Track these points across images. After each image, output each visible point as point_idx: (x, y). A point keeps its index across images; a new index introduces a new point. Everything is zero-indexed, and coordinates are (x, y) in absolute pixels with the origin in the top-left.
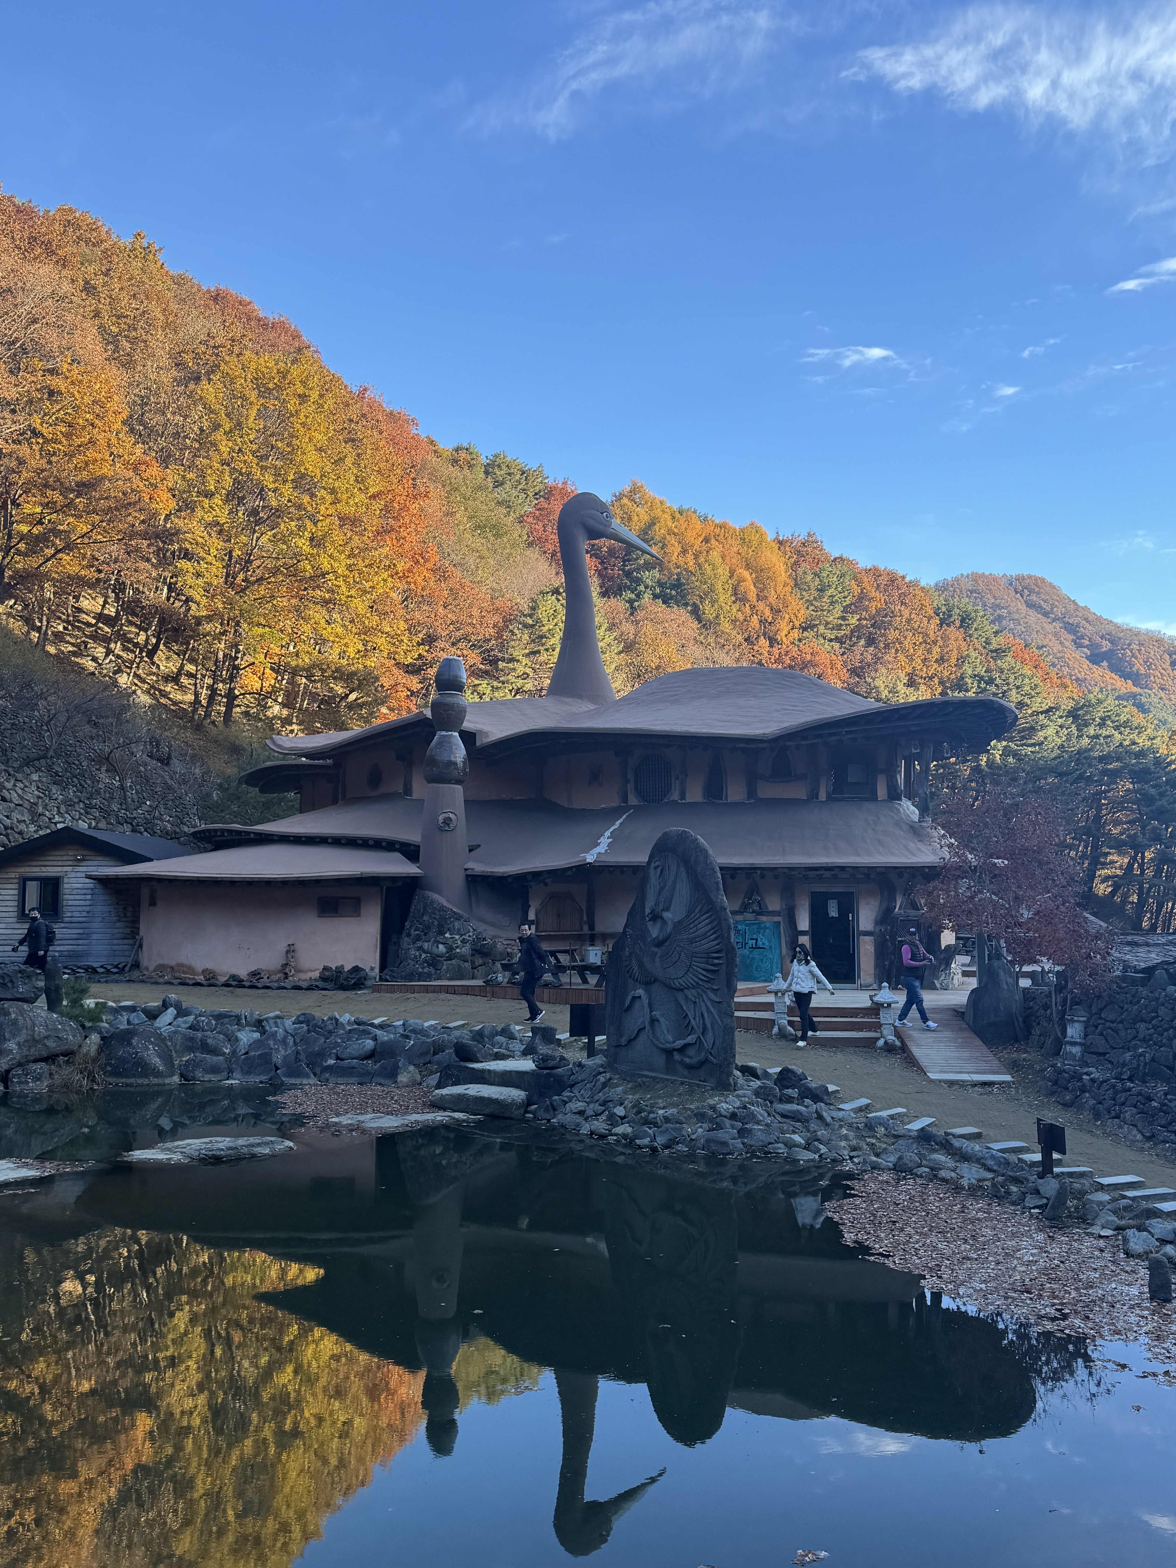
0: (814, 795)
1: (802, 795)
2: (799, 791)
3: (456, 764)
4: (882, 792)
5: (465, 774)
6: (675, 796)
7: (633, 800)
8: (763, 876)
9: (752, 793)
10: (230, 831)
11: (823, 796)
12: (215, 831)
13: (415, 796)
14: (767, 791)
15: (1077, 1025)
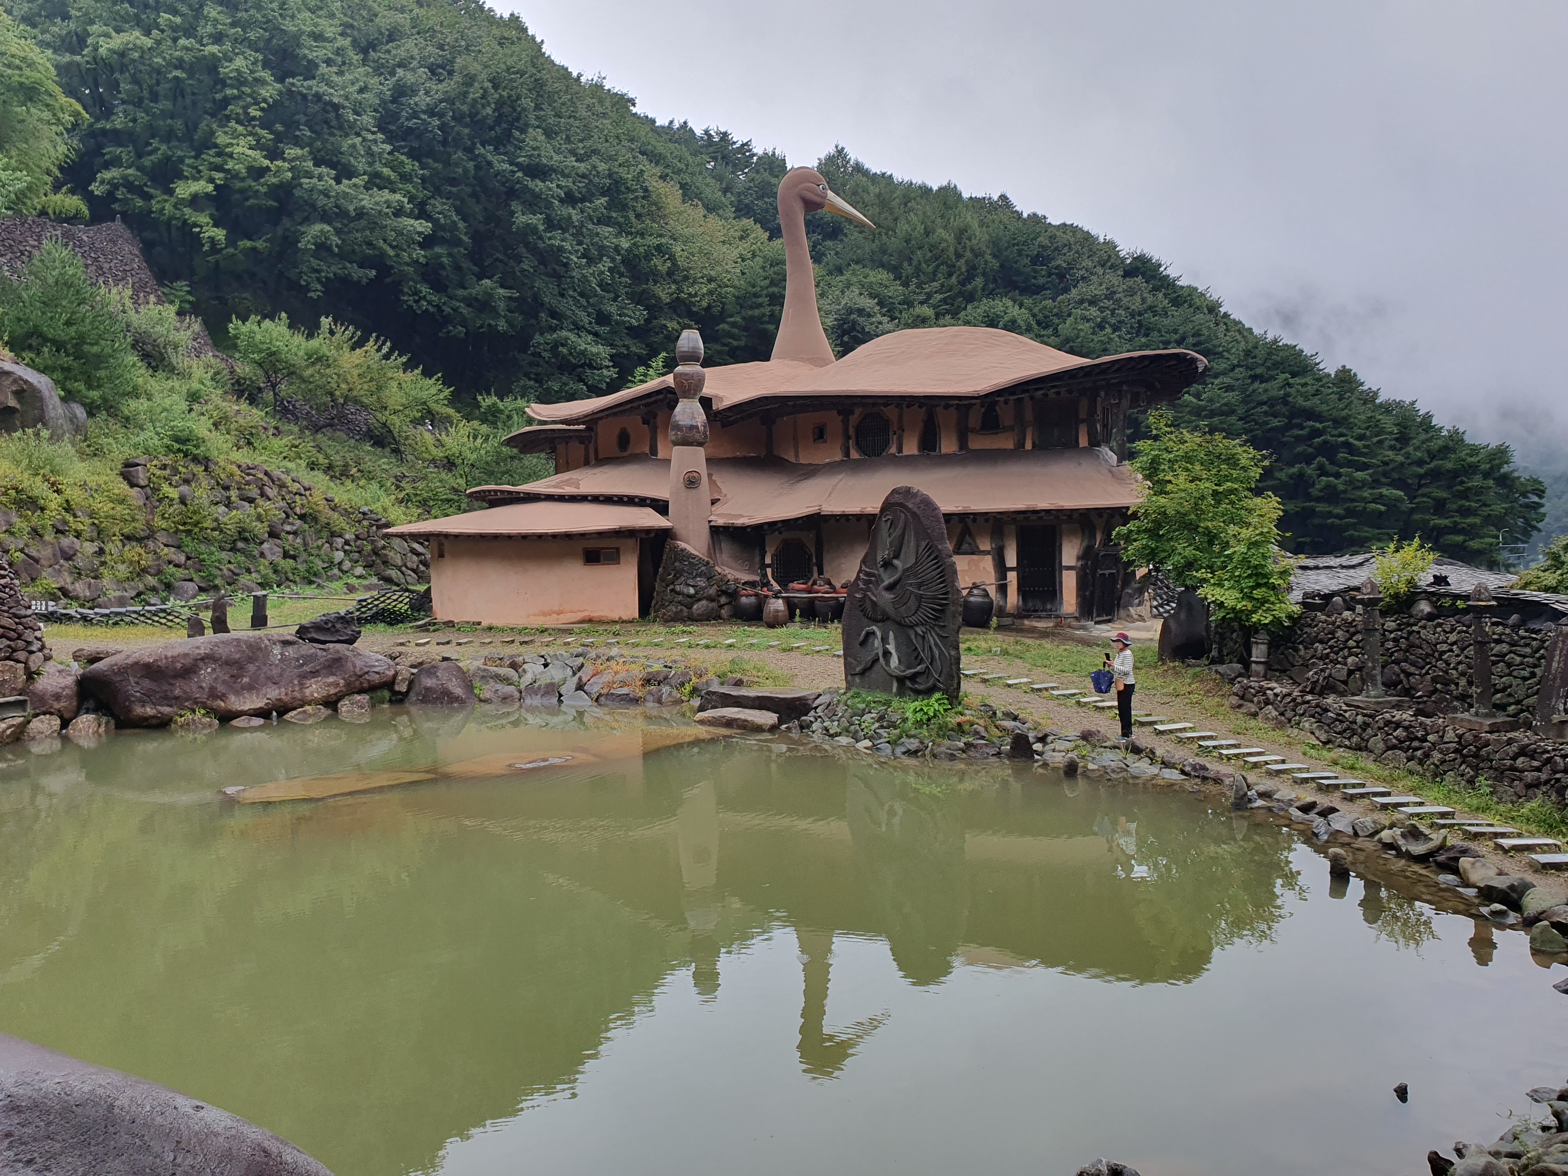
0: (1021, 444)
1: (1010, 445)
2: (1007, 443)
3: (697, 427)
4: (1083, 442)
5: (706, 437)
6: (893, 450)
7: (854, 455)
8: (974, 520)
9: (963, 444)
10: (502, 492)
11: (1028, 446)
12: (489, 491)
13: (660, 456)
14: (977, 443)
15: (1261, 646)
